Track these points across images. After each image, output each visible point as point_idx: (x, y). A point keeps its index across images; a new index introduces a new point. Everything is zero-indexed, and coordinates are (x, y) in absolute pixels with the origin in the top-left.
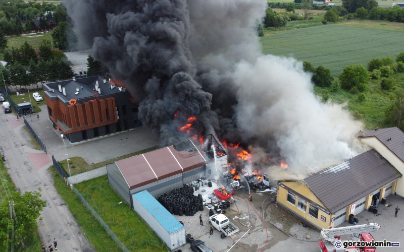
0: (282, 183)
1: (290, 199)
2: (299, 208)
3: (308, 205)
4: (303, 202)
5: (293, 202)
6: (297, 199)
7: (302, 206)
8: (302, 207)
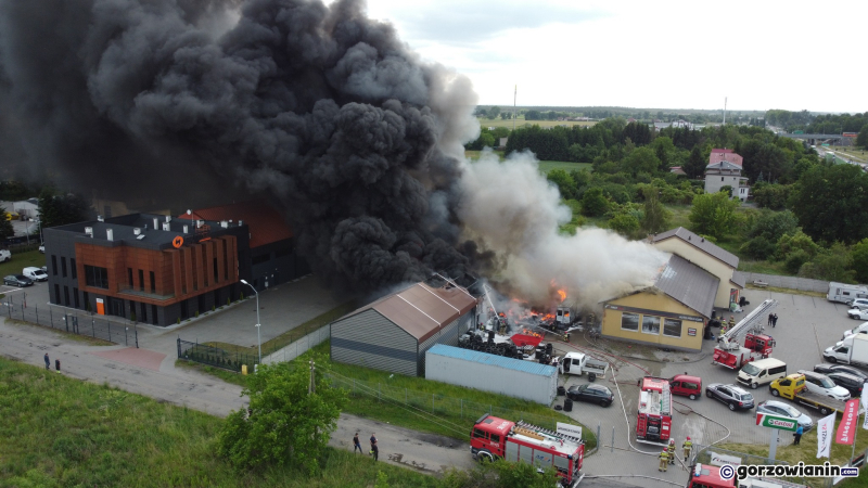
0: (612, 303)
1: (627, 324)
2: (647, 332)
3: (662, 322)
4: (653, 320)
5: (634, 326)
6: (641, 319)
7: (650, 326)
8: (650, 329)
